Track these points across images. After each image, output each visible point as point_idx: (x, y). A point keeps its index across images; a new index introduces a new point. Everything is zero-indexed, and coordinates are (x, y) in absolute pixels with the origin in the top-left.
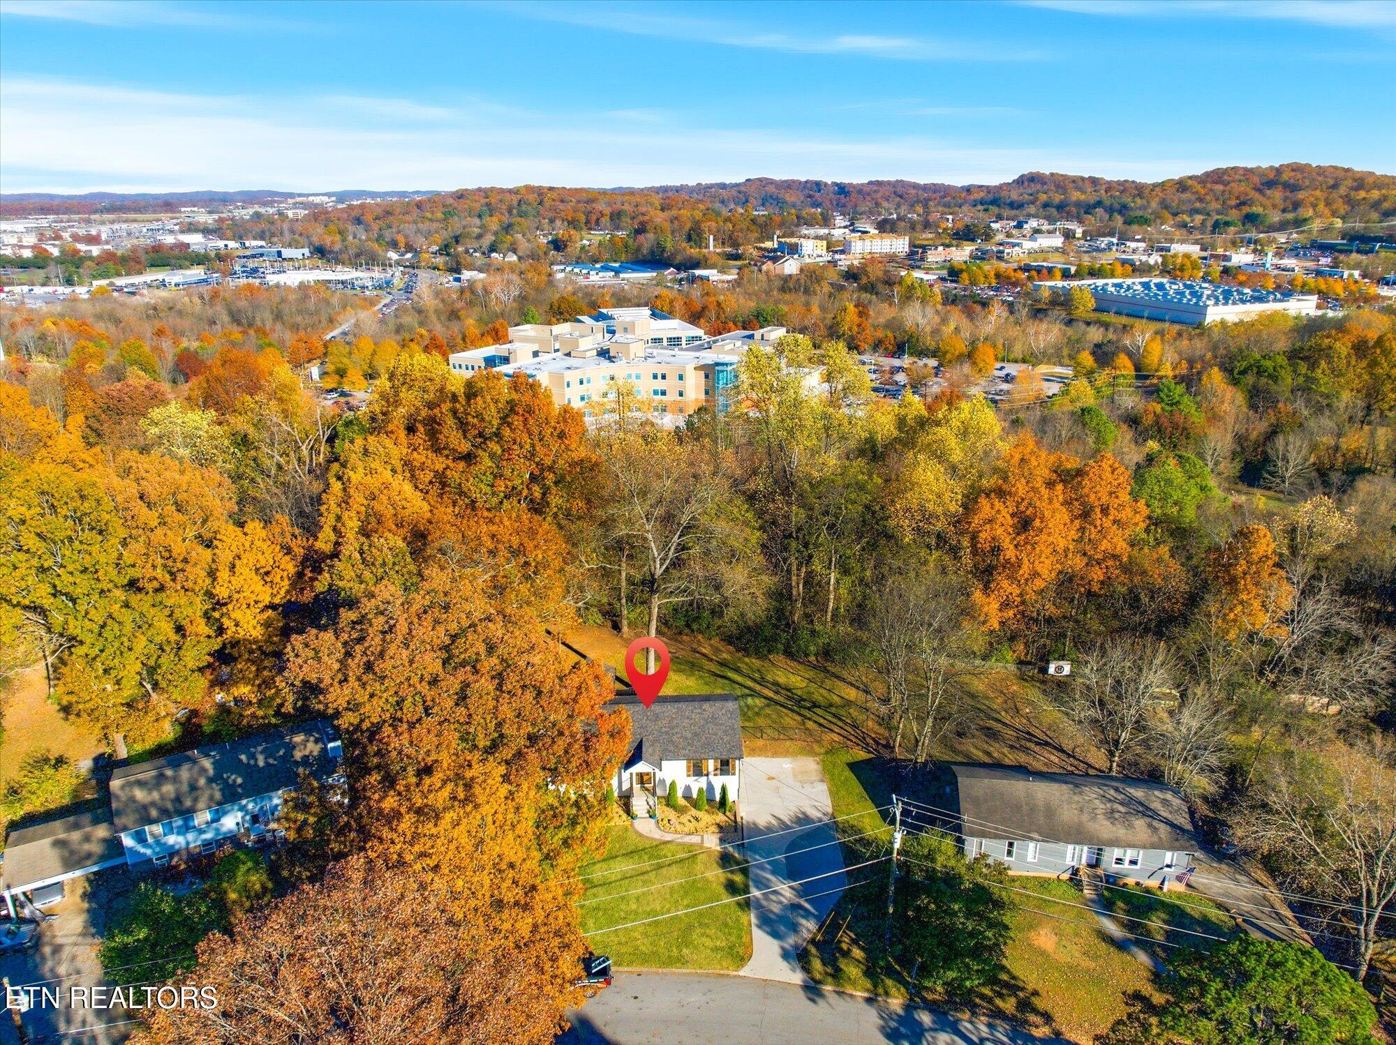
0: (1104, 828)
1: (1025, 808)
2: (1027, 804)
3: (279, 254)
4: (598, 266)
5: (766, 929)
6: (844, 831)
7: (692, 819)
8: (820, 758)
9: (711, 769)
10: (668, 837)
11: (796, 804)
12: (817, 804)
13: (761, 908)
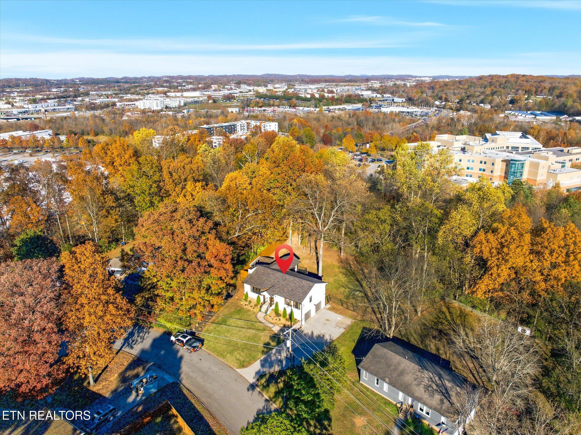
0: (420, 391)
1: (392, 367)
2: (395, 366)
3: (393, 100)
4: (529, 112)
5: (262, 363)
6: (330, 347)
7: (278, 319)
8: (356, 321)
9: (292, 304)
10: (264, 321)
11: (325, 332)
12: (332, 335)
13: (269, 356)
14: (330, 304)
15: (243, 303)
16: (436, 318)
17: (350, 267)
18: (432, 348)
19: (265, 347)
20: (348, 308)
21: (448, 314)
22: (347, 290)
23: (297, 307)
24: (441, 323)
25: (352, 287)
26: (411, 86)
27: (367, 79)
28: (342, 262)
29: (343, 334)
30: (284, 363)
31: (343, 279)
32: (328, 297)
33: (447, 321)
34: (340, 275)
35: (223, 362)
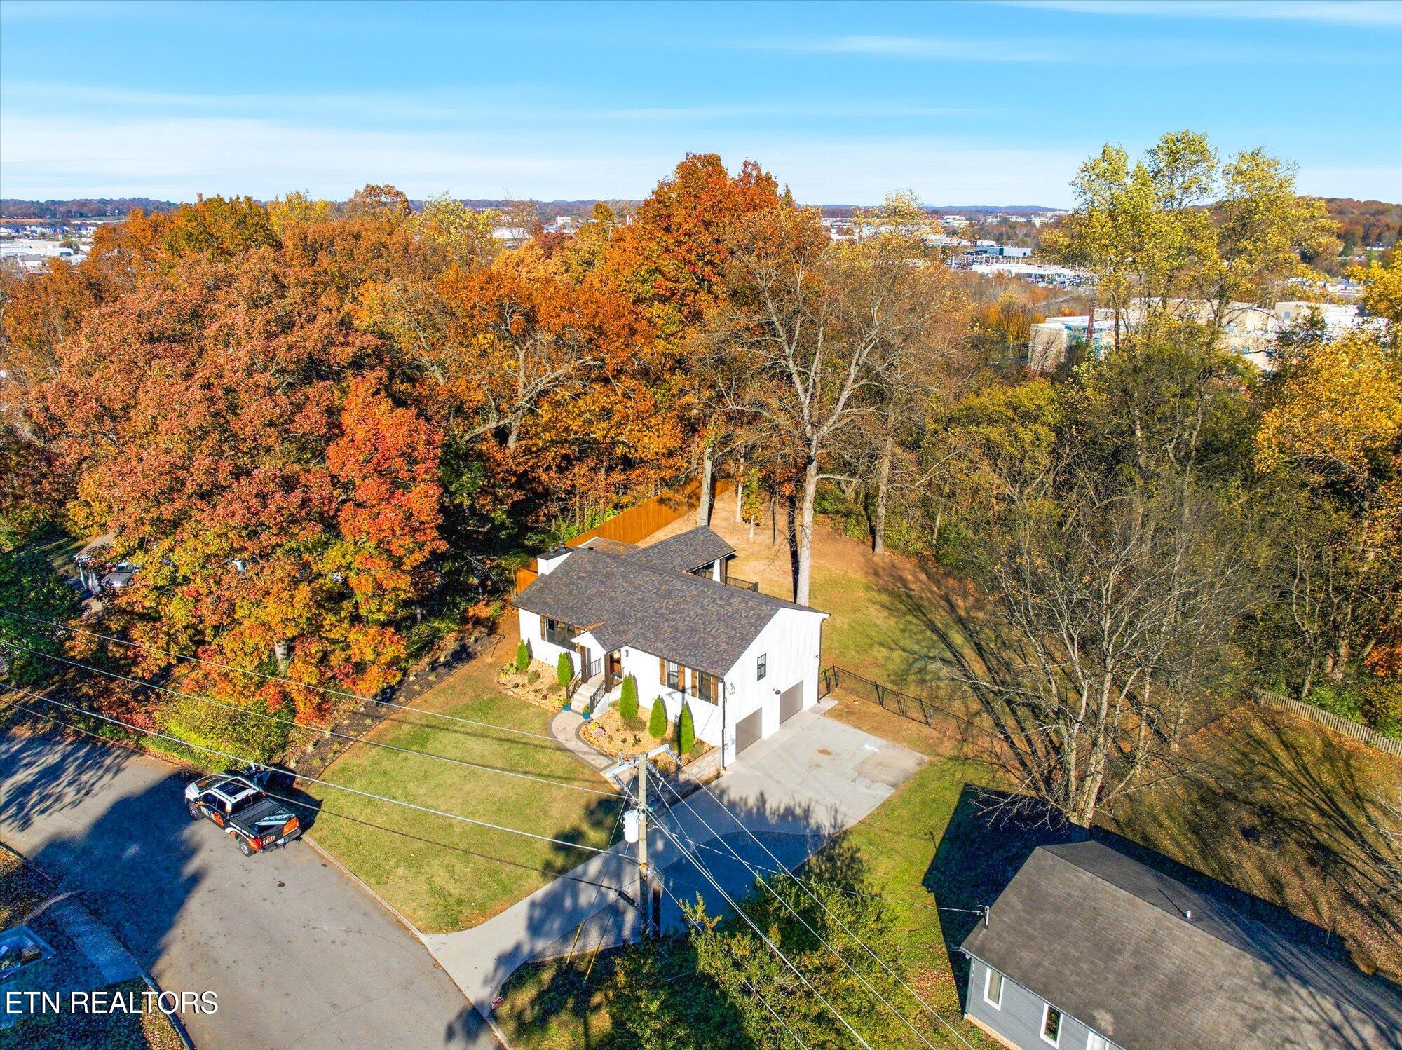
3: (1001, 251)
5: (537, 913)
6: (831, 859)
7: (631, 740)
8: (935, 759)
9: (688, 684)
10: (573, 744)
11: (811, 794)
12: (842, 809)
13: (572, 886)
14: (836, 698)
15: (510, 678)
16: (1239, 762)
17: (906, 587)
18: (1251, 877)
19: (557, 848)
20: (903, 714)
21: (1278, 749)
22: (897, 656)
23: (705, 692)
24: (1261, 778)
25: (916, 648)
26: (1044, 225)
27: (936, 213)
28: (876, 574)
29: (887, 805)
30: (630, 917)
31: (882, 621)
32: (830, 673)
33: (1282, 774)
34: (873, 610)
35: (373, 901)
